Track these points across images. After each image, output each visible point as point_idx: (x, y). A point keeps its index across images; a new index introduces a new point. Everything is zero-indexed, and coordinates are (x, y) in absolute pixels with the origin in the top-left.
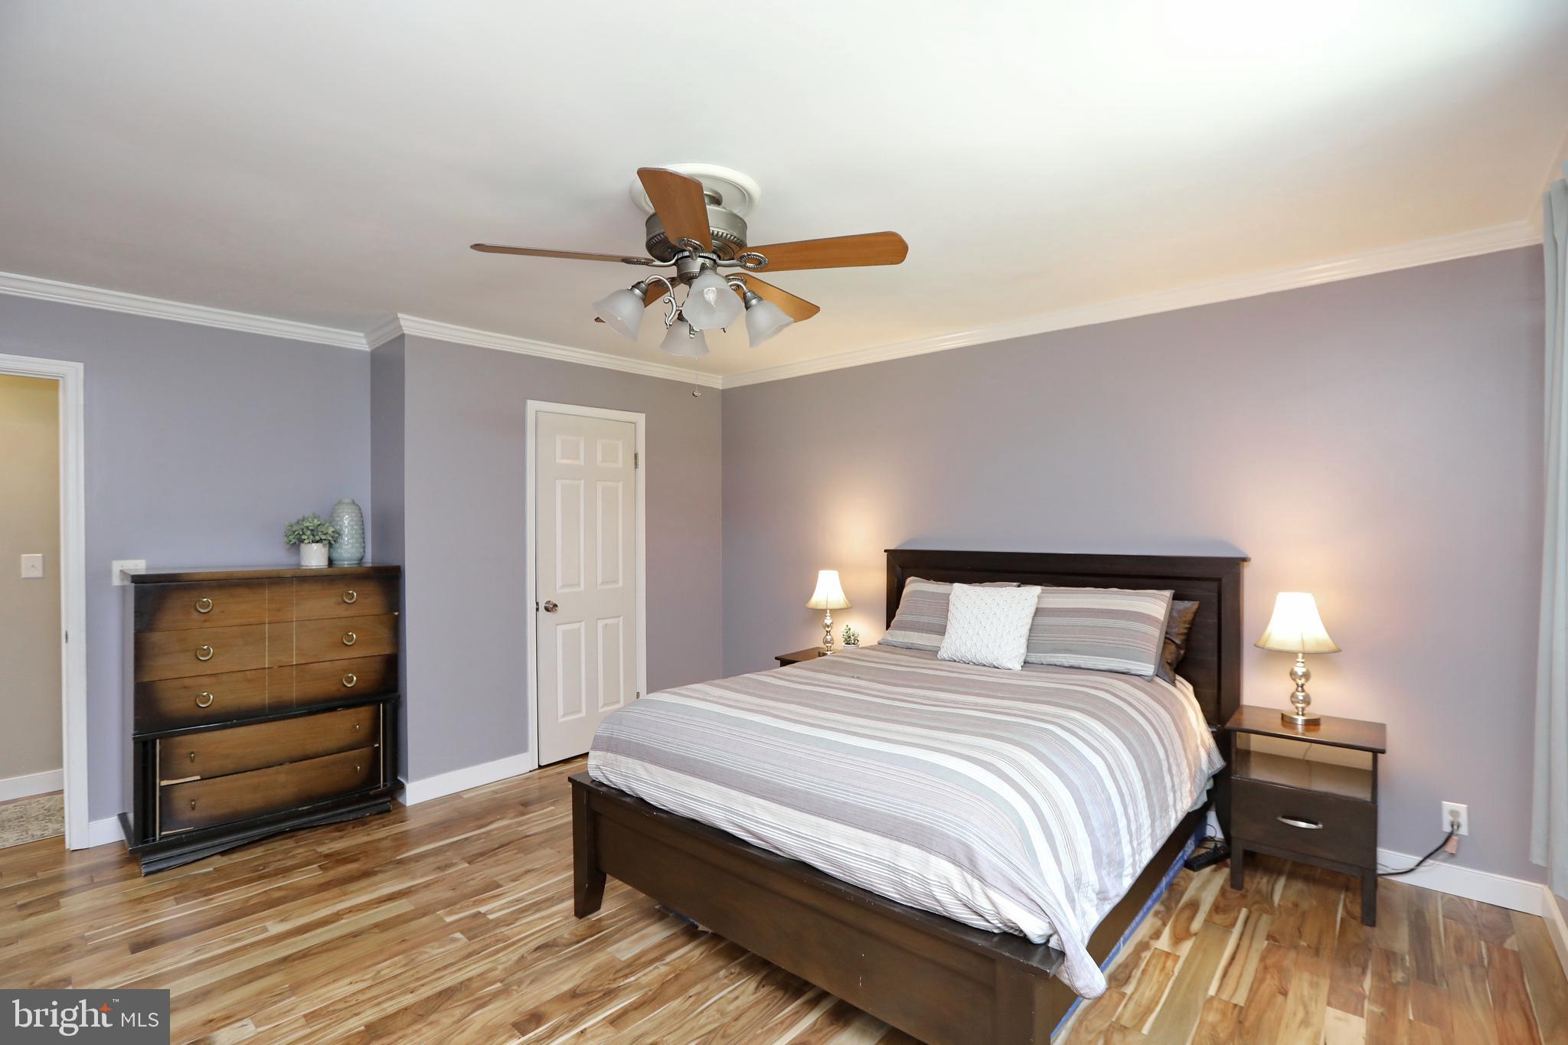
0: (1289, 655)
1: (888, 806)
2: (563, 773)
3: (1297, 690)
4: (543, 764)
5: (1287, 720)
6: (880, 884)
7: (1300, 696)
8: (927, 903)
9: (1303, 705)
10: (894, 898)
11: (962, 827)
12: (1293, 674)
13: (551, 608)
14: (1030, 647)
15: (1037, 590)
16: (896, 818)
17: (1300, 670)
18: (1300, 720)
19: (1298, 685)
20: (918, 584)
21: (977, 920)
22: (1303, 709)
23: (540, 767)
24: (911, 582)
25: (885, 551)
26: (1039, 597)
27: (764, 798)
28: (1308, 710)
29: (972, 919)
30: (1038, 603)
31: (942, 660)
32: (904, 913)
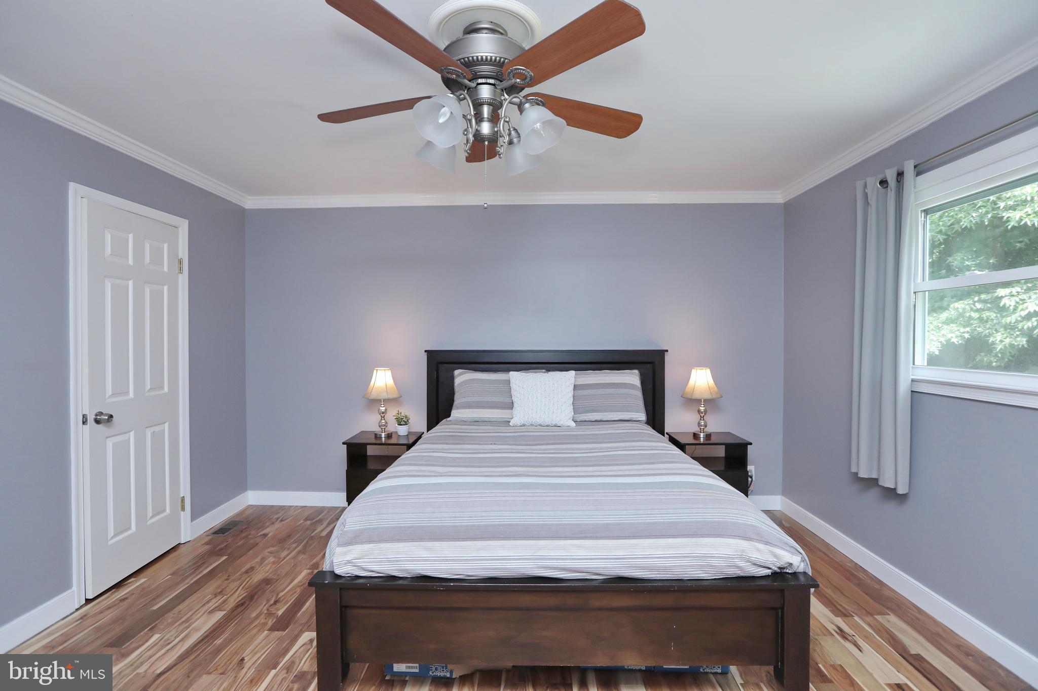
0: (698, 401)
1: (689, 516)
2: (126, 598)
3: (701, 419)
4: (90, 597)
5: (696, 436)
6: (692, 571)
7: (702, 423)
8: (730, 571)
9: (703, 427)
10: (703, 577)
11: (745, 515)
12: (699, 411)
13: (103, 419)
14: (576, 410)
15: (573, 373)
16: (697, 522)
17: (702, 409)
18: (702, 435)
19: (701, 417)
20: (464, 375)
21: (762, 571)
22: (703, 429)
23: (88, 601)
24: (460, 374)
25: (426, 351)
26: (575, 378)
27: (578, 538)
28: (706, 430)
29: (759, 571)
30: (575, 381)
31: (513, 426)
32: (709, 584)
